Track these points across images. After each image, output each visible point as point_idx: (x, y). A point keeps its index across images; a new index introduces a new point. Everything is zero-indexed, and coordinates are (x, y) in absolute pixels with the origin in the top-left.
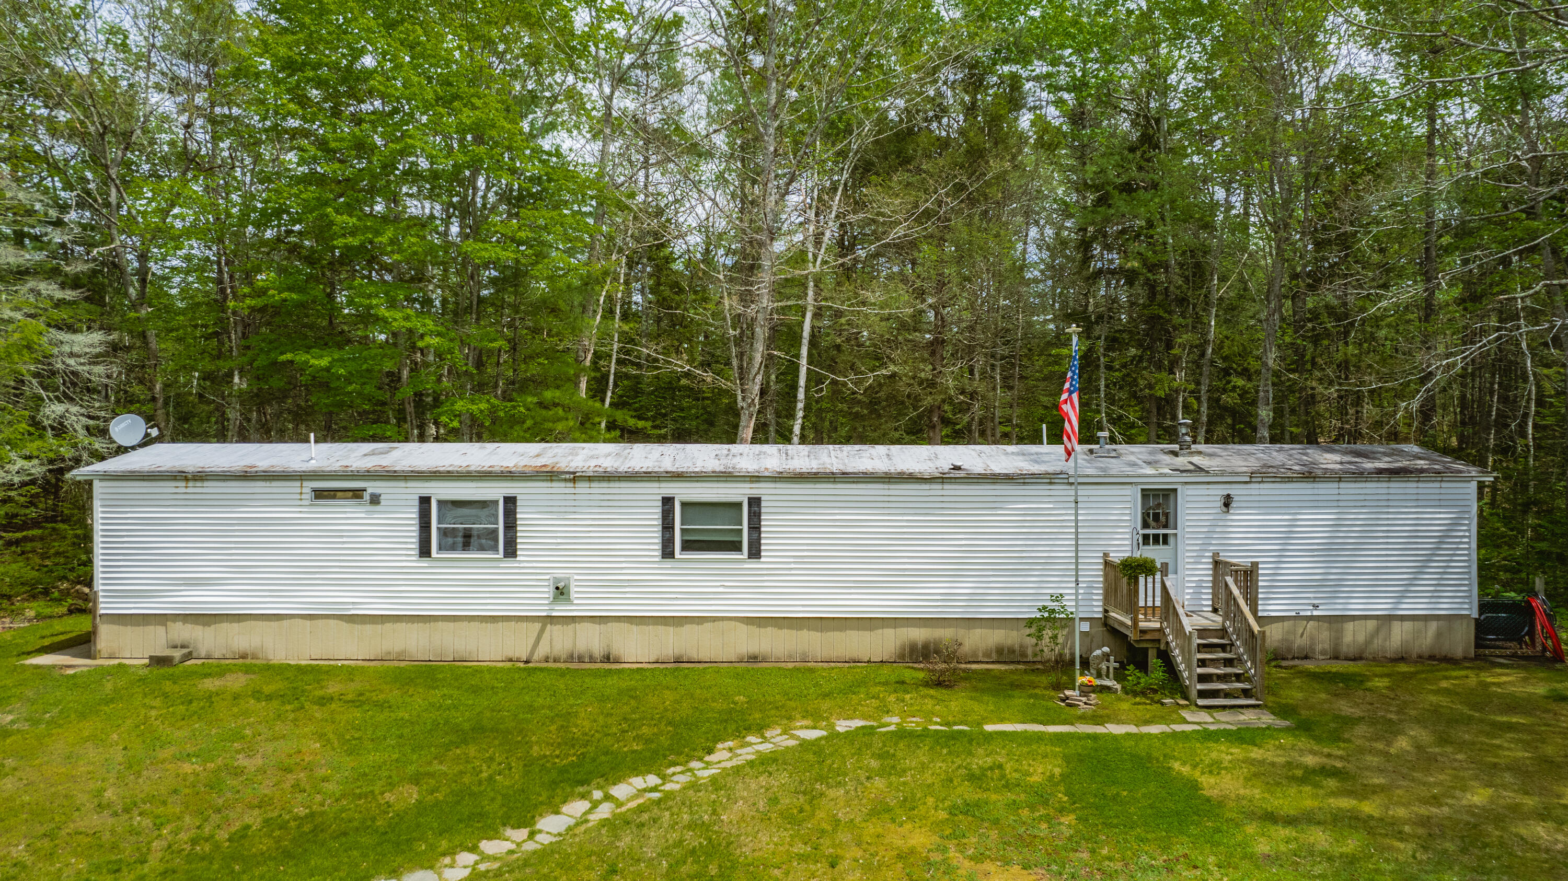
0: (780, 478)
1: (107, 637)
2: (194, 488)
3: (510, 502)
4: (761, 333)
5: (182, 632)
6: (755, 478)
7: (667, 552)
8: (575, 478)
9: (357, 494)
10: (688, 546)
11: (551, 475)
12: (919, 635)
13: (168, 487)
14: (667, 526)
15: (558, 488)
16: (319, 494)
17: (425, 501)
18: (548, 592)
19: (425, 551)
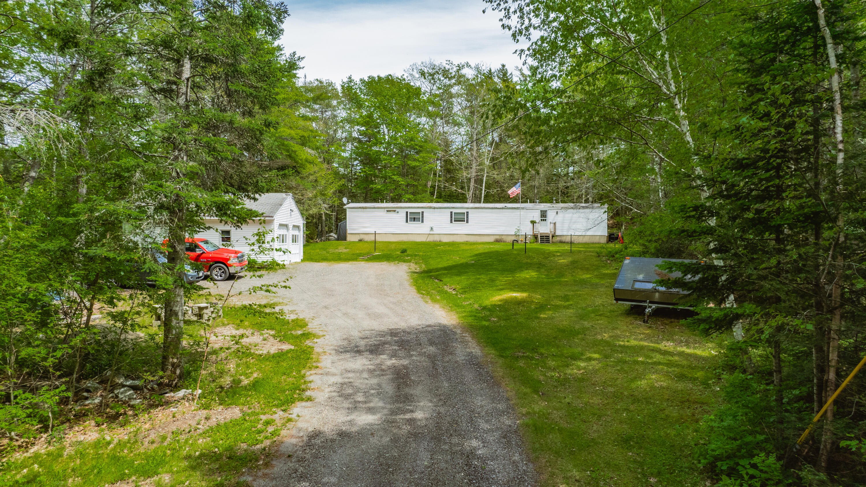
0: (472, 208)
1: (349, 238)
2: (365, 210)
3: (423, 212)
4: (473, 181)
5: (362, 237)
6: (468, 208)
7: (451, 222)
8: (434, 208)
9: (395, 211)
10: (455, 221)
11: (430, 208)
12: (498, 237)
13: (360, 210)
14: (451, 217)
15: (431, 210)
16: (388, 211)
17: (407, 212)
18: (429, 229)
19: (407, 221)
